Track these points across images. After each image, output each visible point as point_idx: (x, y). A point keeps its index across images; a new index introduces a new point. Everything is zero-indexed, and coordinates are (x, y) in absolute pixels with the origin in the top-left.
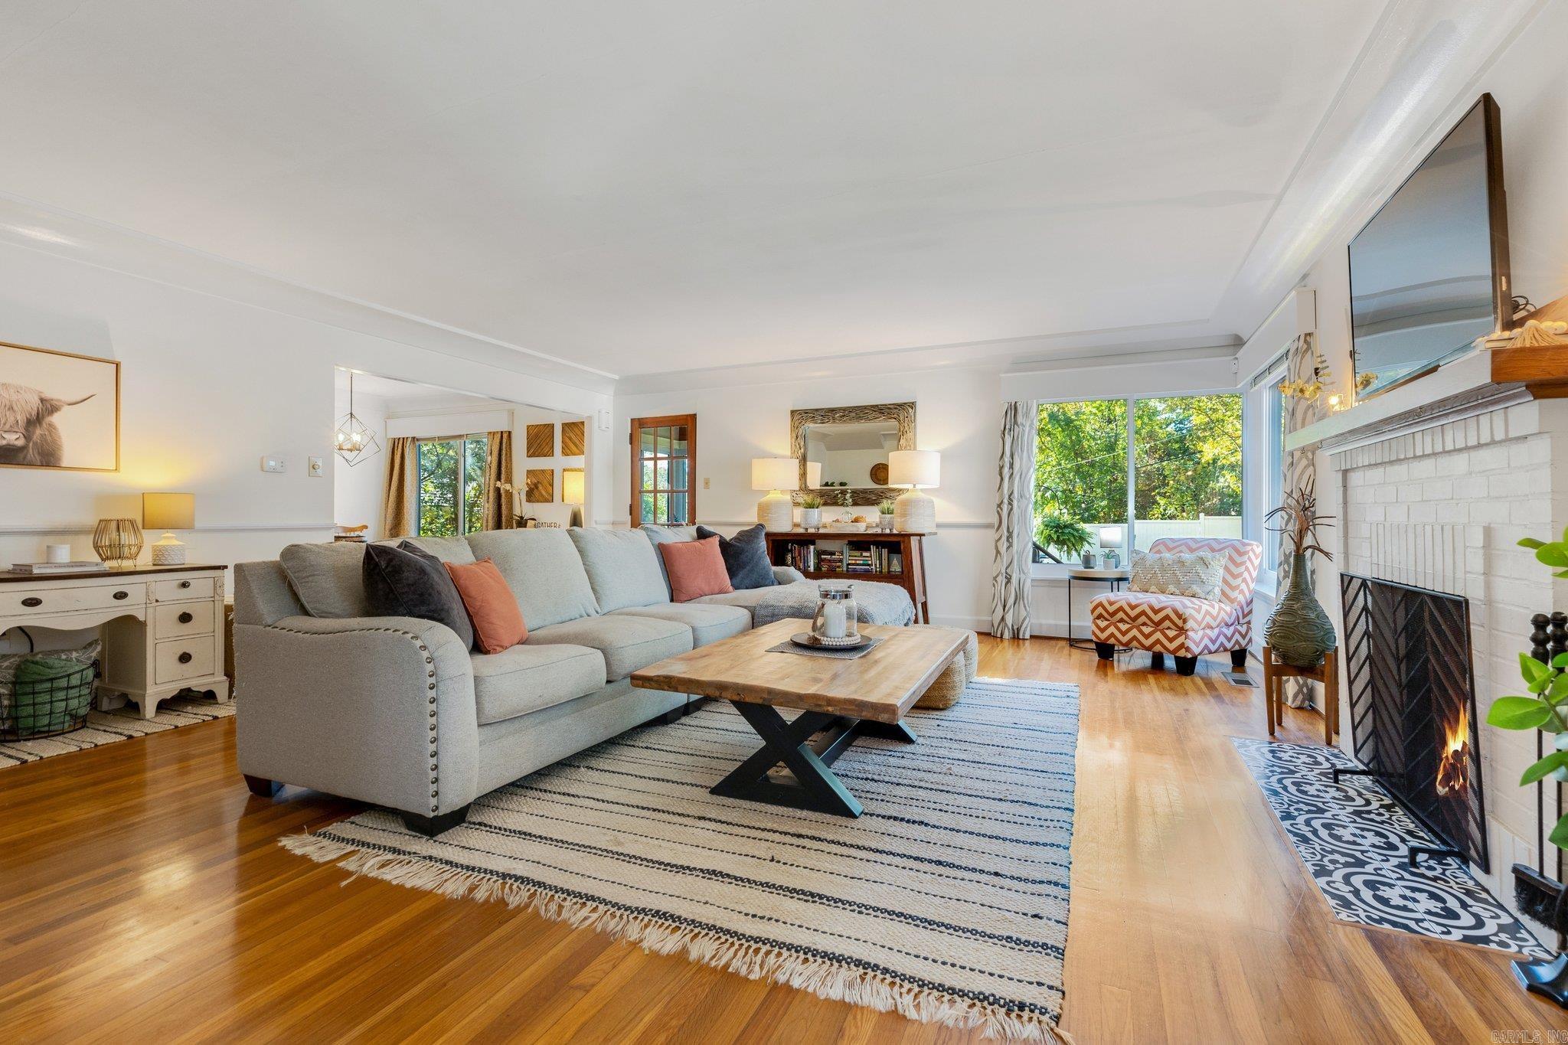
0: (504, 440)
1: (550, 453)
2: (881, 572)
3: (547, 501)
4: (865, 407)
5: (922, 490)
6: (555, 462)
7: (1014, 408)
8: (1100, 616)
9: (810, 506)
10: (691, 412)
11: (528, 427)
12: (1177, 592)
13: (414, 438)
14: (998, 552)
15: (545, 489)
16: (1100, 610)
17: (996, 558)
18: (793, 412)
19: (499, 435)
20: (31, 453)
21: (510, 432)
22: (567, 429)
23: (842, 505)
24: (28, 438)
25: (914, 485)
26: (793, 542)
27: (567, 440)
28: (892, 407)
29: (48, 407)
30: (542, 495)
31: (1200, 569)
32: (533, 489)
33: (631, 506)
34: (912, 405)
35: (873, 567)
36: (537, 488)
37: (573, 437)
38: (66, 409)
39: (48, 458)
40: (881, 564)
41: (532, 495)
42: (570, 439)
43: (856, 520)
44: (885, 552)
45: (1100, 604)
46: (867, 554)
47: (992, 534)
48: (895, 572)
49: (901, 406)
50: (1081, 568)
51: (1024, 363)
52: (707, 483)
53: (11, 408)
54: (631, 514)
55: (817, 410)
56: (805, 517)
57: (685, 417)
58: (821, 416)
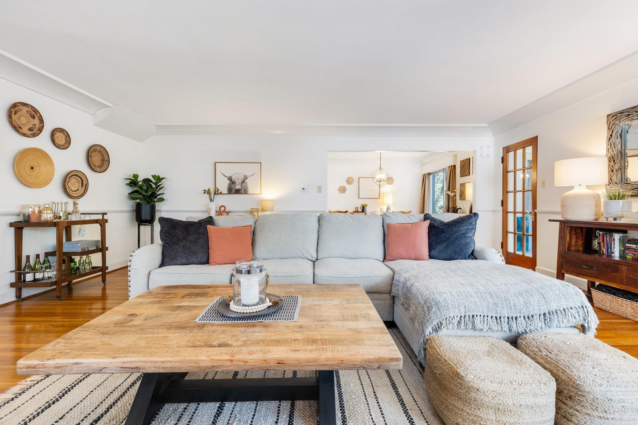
0: (454, 170)
1: (468, 173)
10: (536, 136)
13: (429, 173)
15: (464, 193)
19: (452, 167)
20: (242, 191)
21: (455, 166)
24: (242, 186)
26: (601, 230)
29: (246, 178)
32: (461, 193)
33: (502, 201)
38: (249, 178)
39: (246, 192)
41: (461, 197)
52: (543, 184)
53: (238, 179)
54: (502, 206)
55: (633, 108)
57: (531, 140)
58: (636, 112)
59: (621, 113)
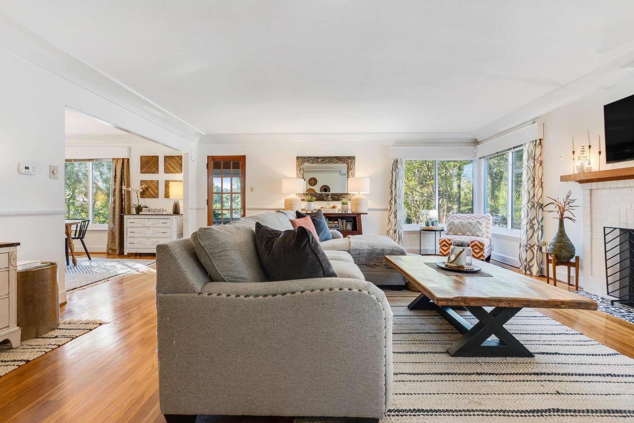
0: (125, 163)
1: (156, 171)
2: (343, 230)
3: (154, 197)
4: (333, 157)
5: (362, 194)
6: (161, 176)
7: (396, 162)
8: (444, 245)
9: (310, 201)
10: (243, 155)
11: (141, 157)
12: (471, 235)
14: (390, 220)
15: (153, 190)
16: (444, 243)
17: (389, 223)
18: (298, 158)
19: (122, 160)
21: (128, 159)
22: (167, 159)
23: (326, 200)
25: (359, 192)
27: (168, 165)
28: (345, 158)
30: (151, 194)
31: (479, 225)
32: (145, 191)
33: (207, 200)
34: (353, 158)
35: (340, 228)
36: (148, 190)
37: (171, 163)
40: (343, 227)
41: (144, 194)
42: (170, 165)
43: (334, 207)
44: (344, 221)
45: (444, 241)
46: (337, 222)
47: (386, 213)
48: (349, 230)
49: (349, 158)
50: (425, 226)
51: (399, 143)
52: (252, 189)
54: (207, 204)
55: (310, 157)
56: (309, 206)
57: (239, 157)
58: (312, 160)
59: (304, 158)
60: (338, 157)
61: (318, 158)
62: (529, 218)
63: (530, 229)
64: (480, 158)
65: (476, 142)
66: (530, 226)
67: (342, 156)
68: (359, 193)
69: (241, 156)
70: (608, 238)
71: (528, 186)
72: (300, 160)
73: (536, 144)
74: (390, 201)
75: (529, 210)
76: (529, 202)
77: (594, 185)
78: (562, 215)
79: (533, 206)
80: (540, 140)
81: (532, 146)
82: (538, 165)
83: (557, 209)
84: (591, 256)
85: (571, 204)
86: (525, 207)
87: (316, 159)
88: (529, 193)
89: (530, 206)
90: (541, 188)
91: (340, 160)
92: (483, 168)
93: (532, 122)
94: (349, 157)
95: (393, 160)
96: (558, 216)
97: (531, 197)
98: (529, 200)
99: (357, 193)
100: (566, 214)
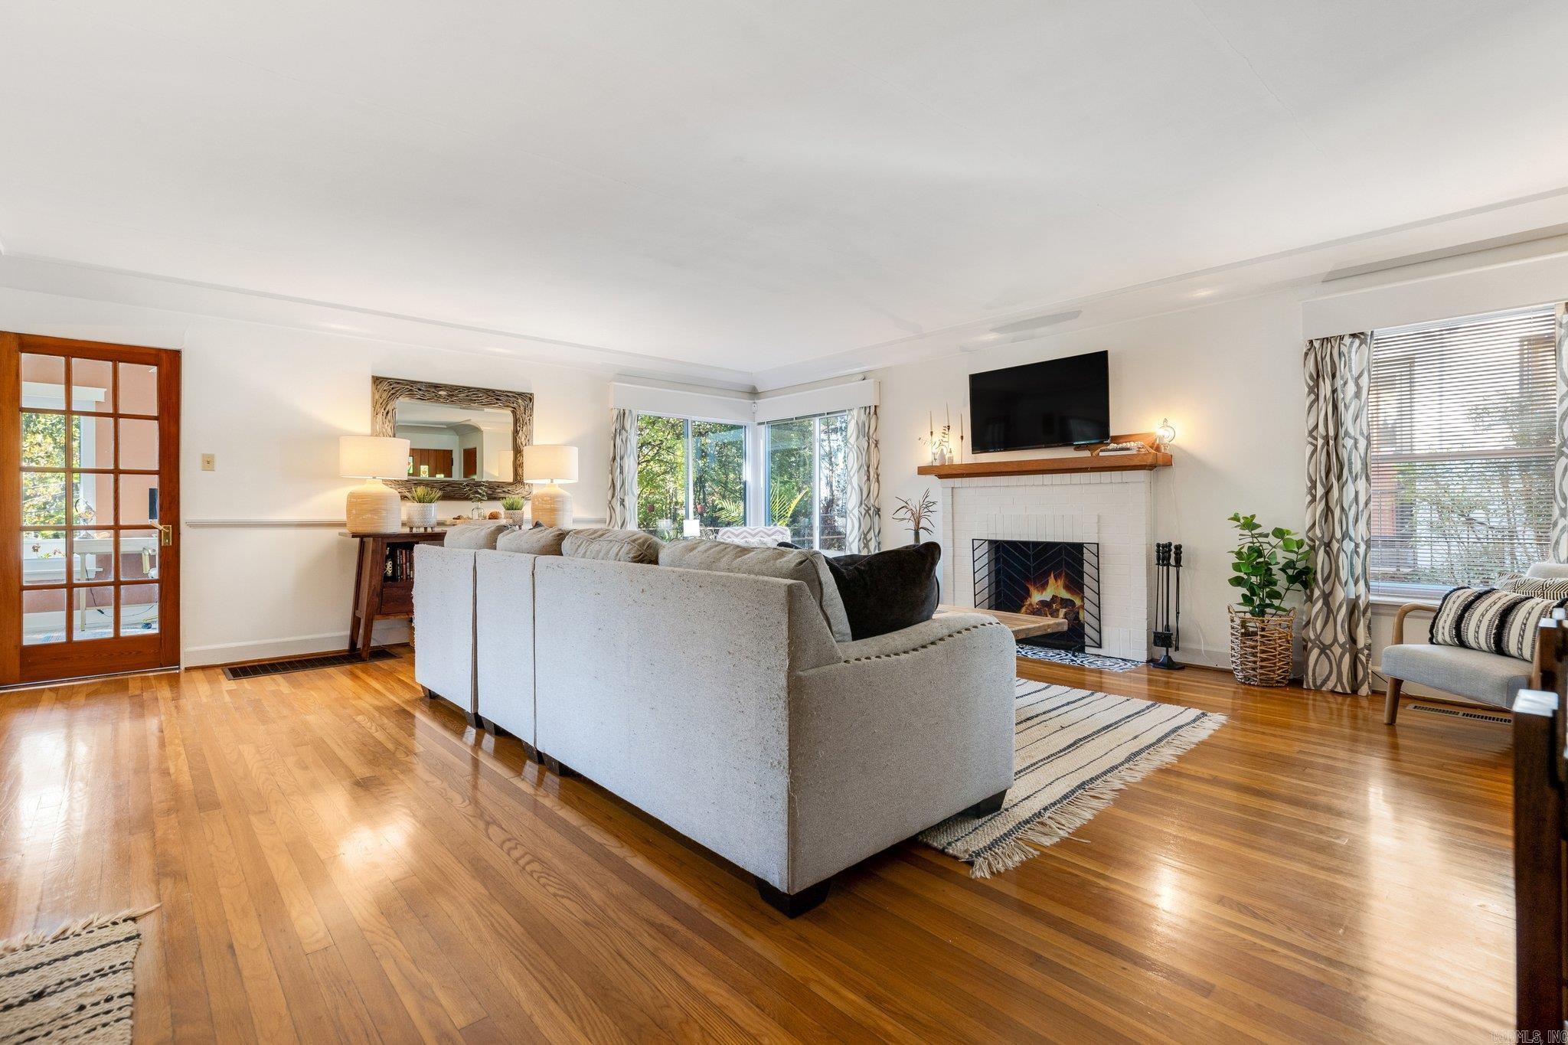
5: (560, 486)
7: (622, 416)
9: (426, 500)
18: (377, 380)
23: (475, 499)
25: (552, 480)
28: (509, 394)
34: (528, 397)
43: (494, 517)
49: (521, 396)
51: (627, 376)
52: (208, 462)
55: (415, 383)
57: (154, 352)
58: (420, 390)
59: (398, 382)
60: (493, 391)
61: (437, 387)
62: (861, 530)
63: (864, 547)
64: (759, 424)
65: (754, 393)
66: (864, 544)
67: (503, 389)
68: (552, 482)
69: (159, 350)
70: (977, 554)
71: (860, 479)
72: (385, 386)
73: (869, 413)
74: (610, 502)
75: (862, 519)
76: (861, 504)
77: (957, 482)
78: (918, 523)
79: (867, 511)
80: (875, 406)
81: (863, 417)
82: (873, 446)
83: (909, 515)
84: (954, 581)
85: (931, 509)
86: (854, 515)
87: (433, 390)
88: (861, 490)
89: (863, 512)
90: (877, 483)
91: (497, 399)
92: (762, 442)
93: (862, 377)
94: (520, 394)
95: (615, 413)
96: (912, 525)
97: (864, 498)
98: (861, 502)
99: (547, 481)
100: (923, 523)
